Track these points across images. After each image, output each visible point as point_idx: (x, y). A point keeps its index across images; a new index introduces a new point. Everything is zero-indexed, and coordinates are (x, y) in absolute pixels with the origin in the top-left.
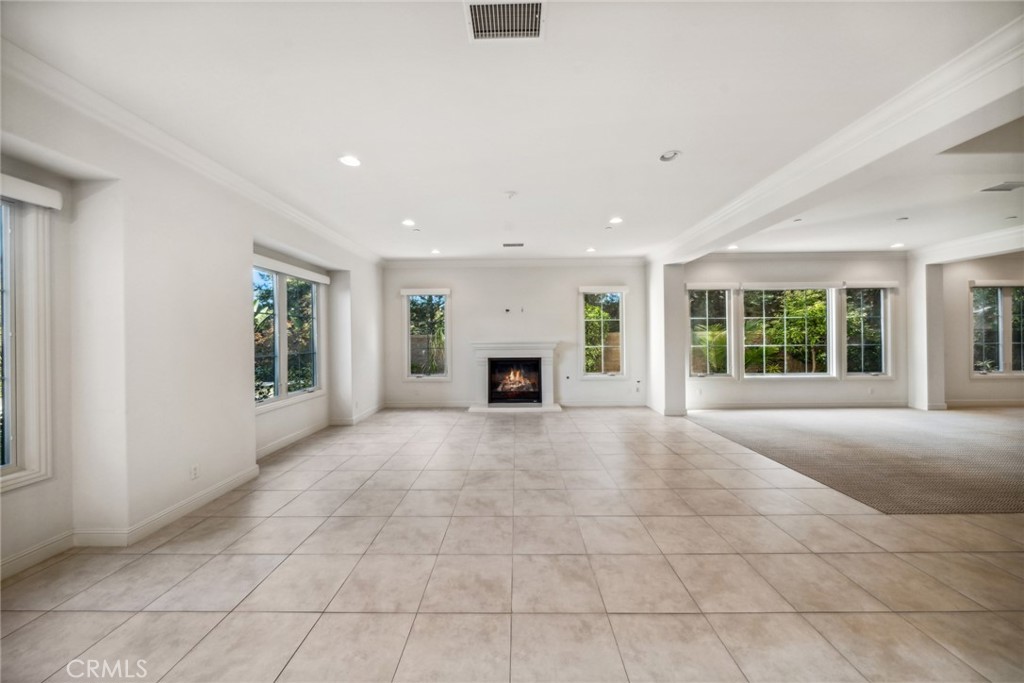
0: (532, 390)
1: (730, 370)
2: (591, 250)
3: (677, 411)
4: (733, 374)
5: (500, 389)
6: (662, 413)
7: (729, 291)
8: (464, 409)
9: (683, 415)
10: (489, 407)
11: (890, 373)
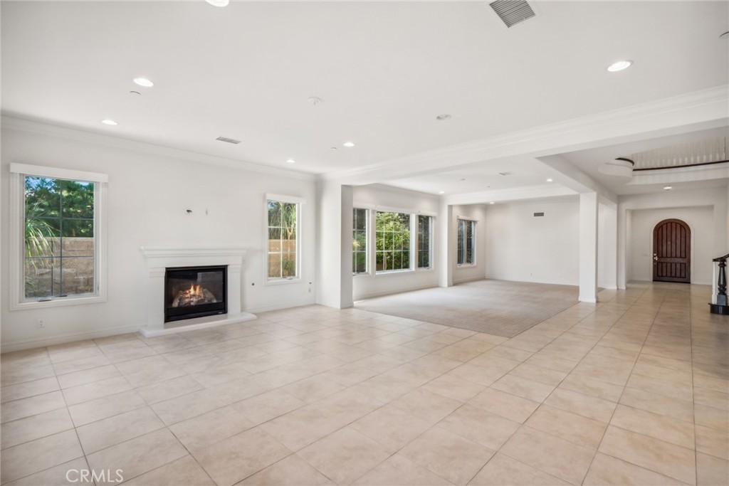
0: (215, 301)
1: (368, 270)
2: (291, 161)
3: (347, 305)
4: (370, 272)
5: (176, 304)
6: (339, 308)
7: (368, 210)
8: (135, 335)
9: (352, 307)
10: (165, 328)
11: (433, 268)
